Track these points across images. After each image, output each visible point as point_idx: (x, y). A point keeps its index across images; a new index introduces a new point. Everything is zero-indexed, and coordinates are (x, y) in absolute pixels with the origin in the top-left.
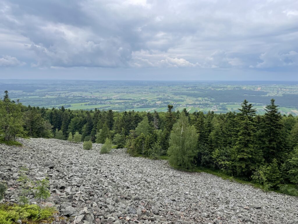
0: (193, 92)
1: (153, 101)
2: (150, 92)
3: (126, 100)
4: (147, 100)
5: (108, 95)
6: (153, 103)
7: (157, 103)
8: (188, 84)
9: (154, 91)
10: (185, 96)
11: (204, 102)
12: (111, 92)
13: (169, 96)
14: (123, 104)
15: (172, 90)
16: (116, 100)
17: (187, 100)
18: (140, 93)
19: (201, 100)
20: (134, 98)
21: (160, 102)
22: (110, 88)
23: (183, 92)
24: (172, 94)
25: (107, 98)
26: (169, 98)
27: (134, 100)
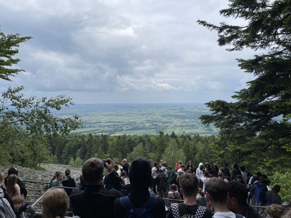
0: (180, 114)
1: (142, 123)
2: (139, 114)
3: (116, 122)
4: (136, 123)
5: (98, 118)
6: (143, 125)
7: (145, 125)
8: (175, 106)
9: (142, 113)
10: (173, 118)
11: (191, 123)
12: (100, 115)
13: (157, 118)
14: (112, 126)
15: (160, 112)
16: (105, 122)
17: (175, 122)
18: (129, 116)
19: (188, 121)
20: (123, 120)
21: (149, 124)
22: (99, 111)
23: (171, 114)
24: (161, 116)
25: (96, 121)
26: (158, 120)
27: (123, 122)
